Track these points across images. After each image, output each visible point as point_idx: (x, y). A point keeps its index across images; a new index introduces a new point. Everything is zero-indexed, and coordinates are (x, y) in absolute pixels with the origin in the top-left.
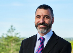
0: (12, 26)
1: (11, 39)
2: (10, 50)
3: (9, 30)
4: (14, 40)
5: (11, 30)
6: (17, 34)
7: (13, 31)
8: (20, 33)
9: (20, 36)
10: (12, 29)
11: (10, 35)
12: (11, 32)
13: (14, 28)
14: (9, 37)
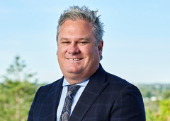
0: (18, 58)
1: (16, 88)
2: (13, 114)
3: (12, 66)
4: (23, 89)
5: (15, 67)
6: (30, 76)
7: (20, 70)
8: (36, 74)
9: (37, 80)
10: (18, 65)
11: (13, 77)
12: (16, 72)
13: (23, 61)
14: (10, 82)
